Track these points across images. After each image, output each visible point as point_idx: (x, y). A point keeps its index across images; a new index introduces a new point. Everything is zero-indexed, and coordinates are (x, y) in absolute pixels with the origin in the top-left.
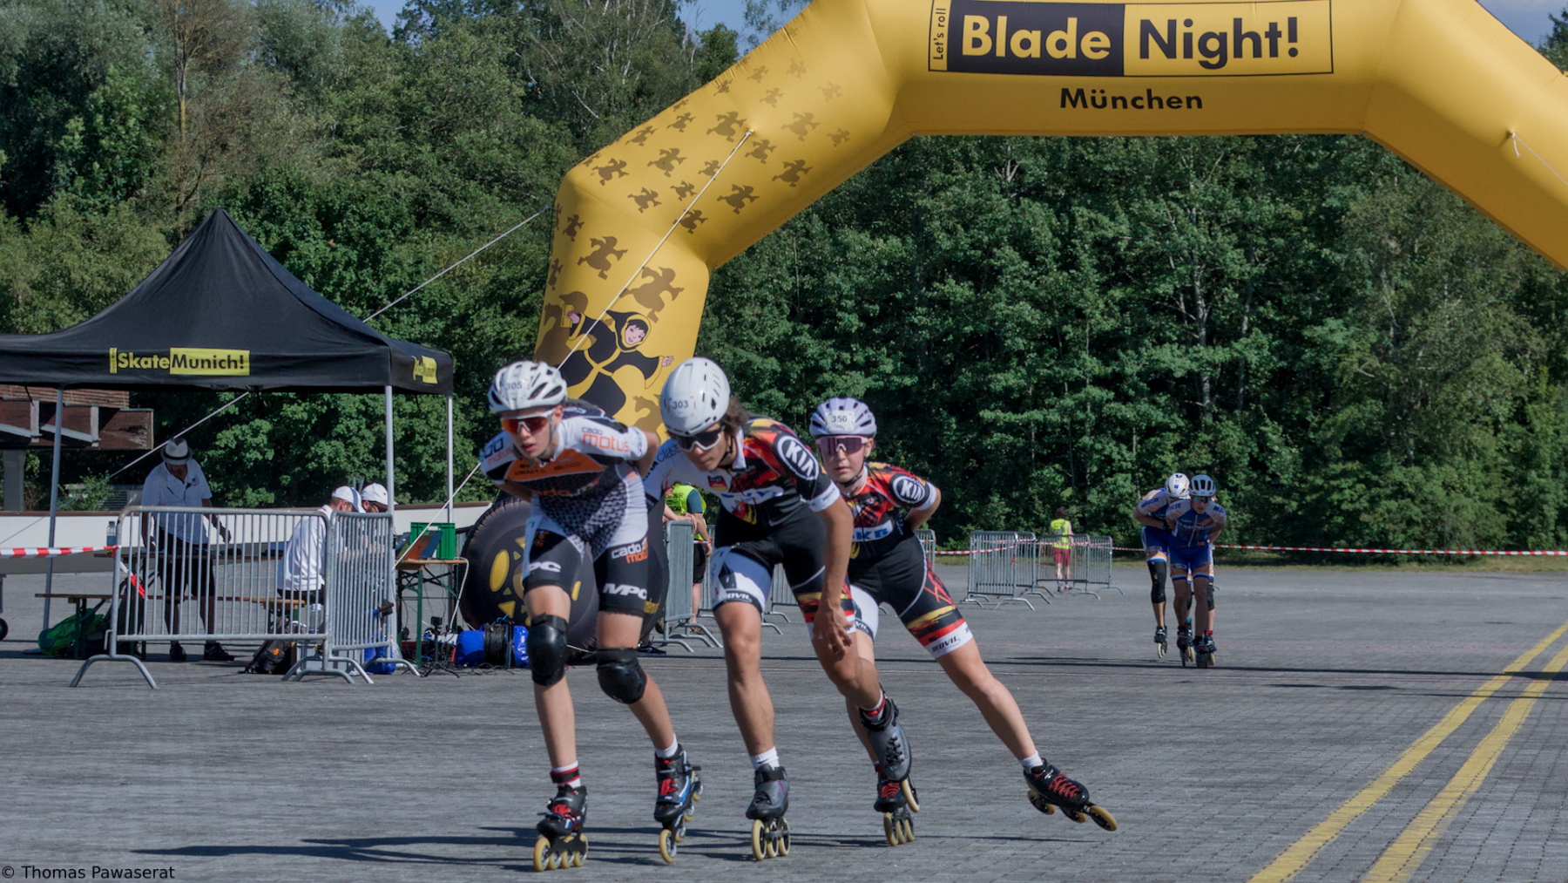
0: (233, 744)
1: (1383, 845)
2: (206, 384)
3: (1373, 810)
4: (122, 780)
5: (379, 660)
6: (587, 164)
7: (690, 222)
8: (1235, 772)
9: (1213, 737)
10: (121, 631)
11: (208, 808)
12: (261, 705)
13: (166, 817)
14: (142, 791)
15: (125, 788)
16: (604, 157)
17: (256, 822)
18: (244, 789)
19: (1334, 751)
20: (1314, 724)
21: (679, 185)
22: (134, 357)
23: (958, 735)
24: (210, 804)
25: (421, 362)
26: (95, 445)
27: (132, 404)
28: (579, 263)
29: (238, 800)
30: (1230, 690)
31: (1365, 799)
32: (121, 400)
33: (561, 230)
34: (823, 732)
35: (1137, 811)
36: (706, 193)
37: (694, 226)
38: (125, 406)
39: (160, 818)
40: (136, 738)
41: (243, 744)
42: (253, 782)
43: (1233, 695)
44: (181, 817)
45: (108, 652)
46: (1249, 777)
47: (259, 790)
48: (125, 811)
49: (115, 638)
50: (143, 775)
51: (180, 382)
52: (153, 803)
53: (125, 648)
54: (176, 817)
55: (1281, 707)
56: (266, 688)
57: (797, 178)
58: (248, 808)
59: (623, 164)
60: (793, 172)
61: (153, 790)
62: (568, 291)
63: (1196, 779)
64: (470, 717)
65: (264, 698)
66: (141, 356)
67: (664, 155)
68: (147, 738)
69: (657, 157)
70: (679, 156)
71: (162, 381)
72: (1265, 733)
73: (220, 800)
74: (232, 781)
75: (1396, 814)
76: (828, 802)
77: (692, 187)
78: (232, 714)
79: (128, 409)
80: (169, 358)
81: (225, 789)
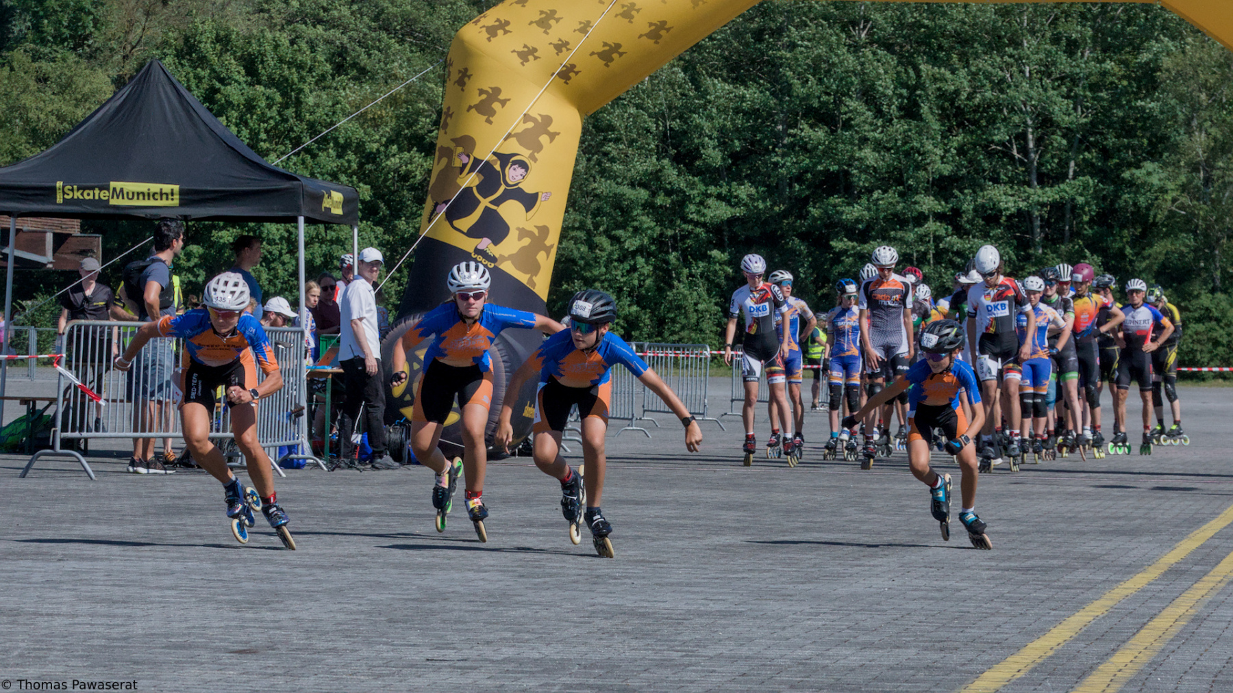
0: (159, 527)
1: (1145, 620)
2: (141, 214)
3: (1143, 591)
4: (59, 557)
5: (292, 456)
6: (476, 23)
7: (566, 74)
8: (1029, 558)
9: (1015, 528)
10: (64, 429)
11: (132, 581)
12: (185, 494)
13: (96, 588)
14: (77, 566)
15: (61, 563)
16: (491, 16)
17: (173, 593)
18: (164, 565)
19: (1120, 541)
20: (1107, 517)
21: (556, 42)
22: (78, 190)
23: (792, 525)
24: (134, 577)
25: (330, 195)
26: (50, 266)
27: (83, 230)
28: (468, 110)
29: (158, 574)
30: (1037, 488)
31: (1139, 581)
32: (73, 227)
33: (452, 82)
34: (674, 521)
35: (938, 590)
36: (581, 49)
37: (569, 78)
38: (76, 231)
39: (89, 588)
40: (74, 521)
41: (167, 527)
42: (173, 560)
43: (1040, 493)
44: (109, 588)
45: (52, 447)
46: (1039, 562)
47: (177, 566)
48: (60, 582)
49: (60, 435)
50: (78, 552)
51: (117, 212)
52: (85, 576)
53: (68, 444)
54: (104, 588)
55: (1079, 503)
56: (192, 480)
57: (661, 36)
58: (167, 581)
59: (507, 23)
60: (657, 31)
61: (86, 565)
62: (459, 135)
63: (993, 564)
64: (367, 506)
65: (189, 488)
66: (84, 189)
67: (543, 16)
68: (84, 521)
69: (537, 17)
70: (556, 16)
71: (102, 211)
72: (1062, 526)
73: (143, 574)
74: (155, 558)
75: (1162, 595)
76: (671, 580)
77: (567, 43)
78: (159, 502)
79: (79, 234)
80: (108, 190)
81: (149, 565)
